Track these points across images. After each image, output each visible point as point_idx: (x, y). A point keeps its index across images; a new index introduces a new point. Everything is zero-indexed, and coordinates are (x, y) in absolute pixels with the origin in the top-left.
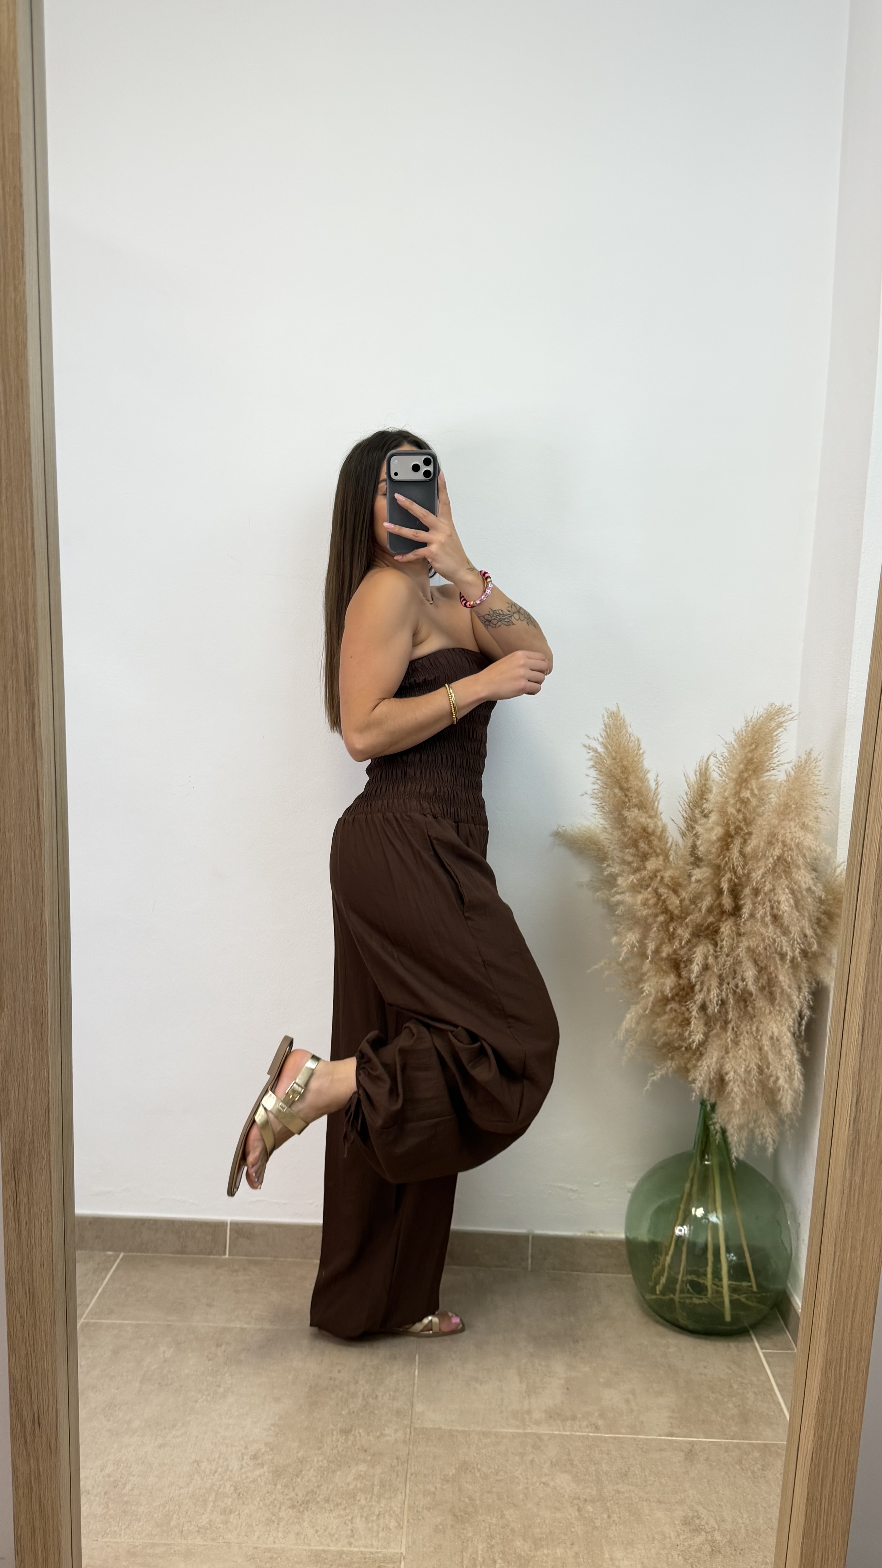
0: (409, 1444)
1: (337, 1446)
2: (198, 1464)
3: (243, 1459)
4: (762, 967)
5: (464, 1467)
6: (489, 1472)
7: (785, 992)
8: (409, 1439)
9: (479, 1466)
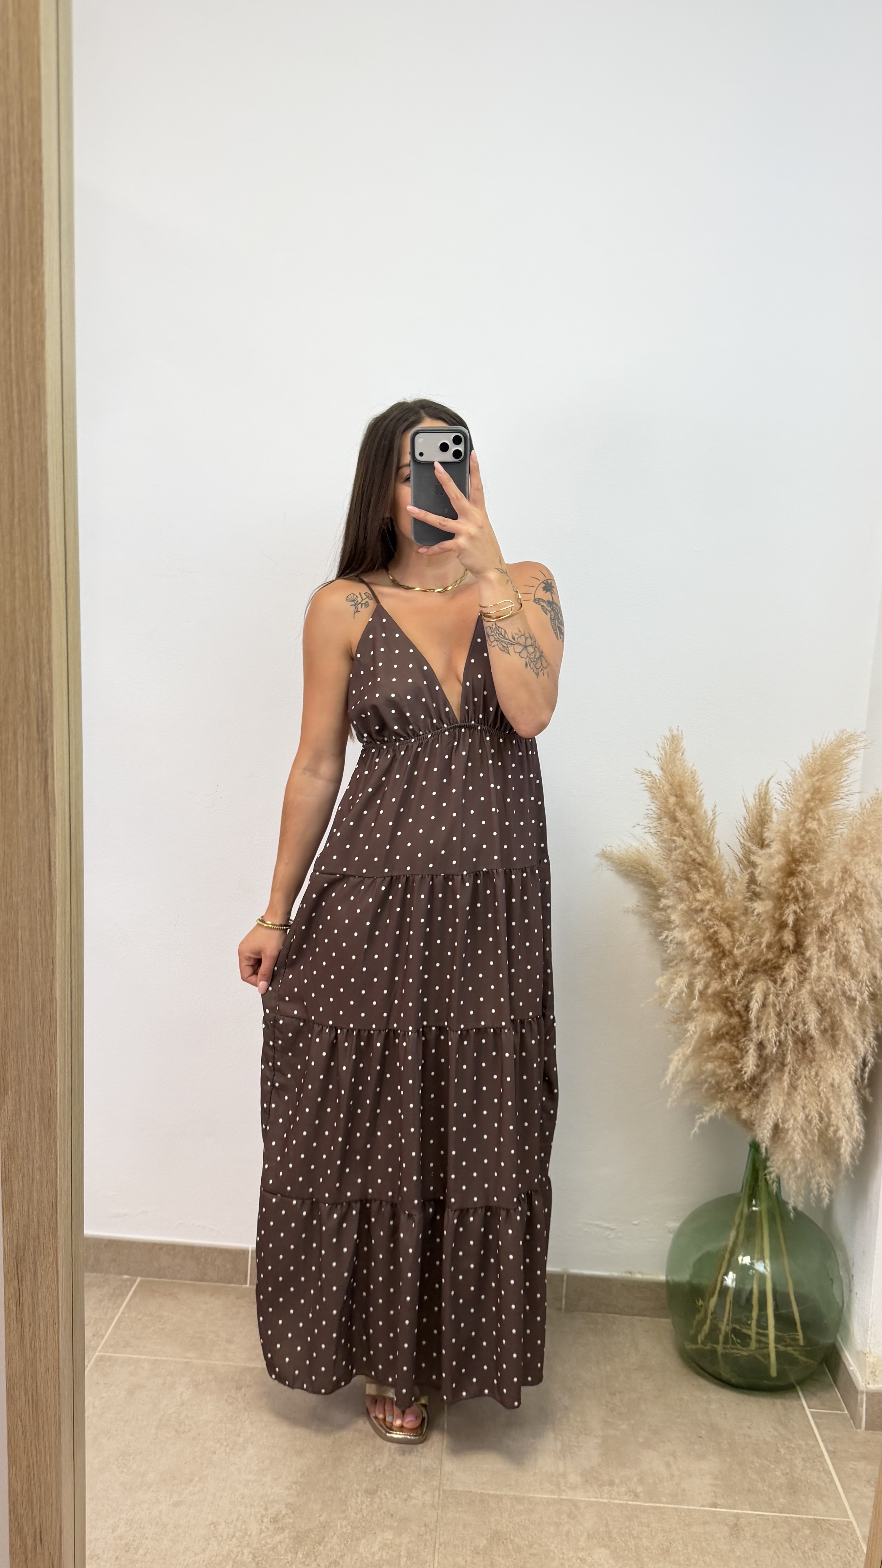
0: (438, 1510)
1: (361, 1509)
2: (215, 1527)
3: (262, 1522)
4: (825, 1010)
5: (496, 1538)
6: (522, 1544)
7: (849, 1037)
8: (438, 1503)
9: (512, 1537)
